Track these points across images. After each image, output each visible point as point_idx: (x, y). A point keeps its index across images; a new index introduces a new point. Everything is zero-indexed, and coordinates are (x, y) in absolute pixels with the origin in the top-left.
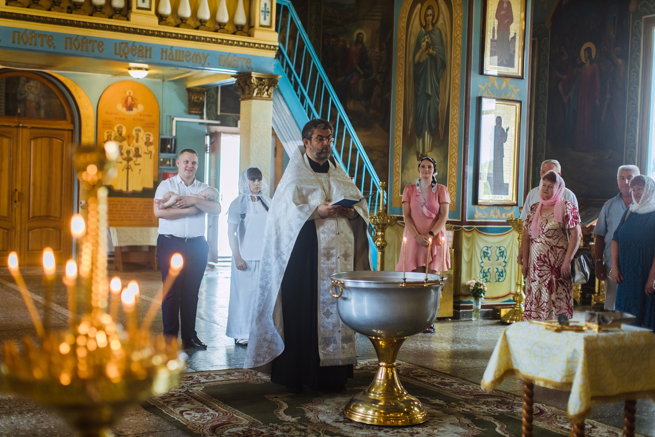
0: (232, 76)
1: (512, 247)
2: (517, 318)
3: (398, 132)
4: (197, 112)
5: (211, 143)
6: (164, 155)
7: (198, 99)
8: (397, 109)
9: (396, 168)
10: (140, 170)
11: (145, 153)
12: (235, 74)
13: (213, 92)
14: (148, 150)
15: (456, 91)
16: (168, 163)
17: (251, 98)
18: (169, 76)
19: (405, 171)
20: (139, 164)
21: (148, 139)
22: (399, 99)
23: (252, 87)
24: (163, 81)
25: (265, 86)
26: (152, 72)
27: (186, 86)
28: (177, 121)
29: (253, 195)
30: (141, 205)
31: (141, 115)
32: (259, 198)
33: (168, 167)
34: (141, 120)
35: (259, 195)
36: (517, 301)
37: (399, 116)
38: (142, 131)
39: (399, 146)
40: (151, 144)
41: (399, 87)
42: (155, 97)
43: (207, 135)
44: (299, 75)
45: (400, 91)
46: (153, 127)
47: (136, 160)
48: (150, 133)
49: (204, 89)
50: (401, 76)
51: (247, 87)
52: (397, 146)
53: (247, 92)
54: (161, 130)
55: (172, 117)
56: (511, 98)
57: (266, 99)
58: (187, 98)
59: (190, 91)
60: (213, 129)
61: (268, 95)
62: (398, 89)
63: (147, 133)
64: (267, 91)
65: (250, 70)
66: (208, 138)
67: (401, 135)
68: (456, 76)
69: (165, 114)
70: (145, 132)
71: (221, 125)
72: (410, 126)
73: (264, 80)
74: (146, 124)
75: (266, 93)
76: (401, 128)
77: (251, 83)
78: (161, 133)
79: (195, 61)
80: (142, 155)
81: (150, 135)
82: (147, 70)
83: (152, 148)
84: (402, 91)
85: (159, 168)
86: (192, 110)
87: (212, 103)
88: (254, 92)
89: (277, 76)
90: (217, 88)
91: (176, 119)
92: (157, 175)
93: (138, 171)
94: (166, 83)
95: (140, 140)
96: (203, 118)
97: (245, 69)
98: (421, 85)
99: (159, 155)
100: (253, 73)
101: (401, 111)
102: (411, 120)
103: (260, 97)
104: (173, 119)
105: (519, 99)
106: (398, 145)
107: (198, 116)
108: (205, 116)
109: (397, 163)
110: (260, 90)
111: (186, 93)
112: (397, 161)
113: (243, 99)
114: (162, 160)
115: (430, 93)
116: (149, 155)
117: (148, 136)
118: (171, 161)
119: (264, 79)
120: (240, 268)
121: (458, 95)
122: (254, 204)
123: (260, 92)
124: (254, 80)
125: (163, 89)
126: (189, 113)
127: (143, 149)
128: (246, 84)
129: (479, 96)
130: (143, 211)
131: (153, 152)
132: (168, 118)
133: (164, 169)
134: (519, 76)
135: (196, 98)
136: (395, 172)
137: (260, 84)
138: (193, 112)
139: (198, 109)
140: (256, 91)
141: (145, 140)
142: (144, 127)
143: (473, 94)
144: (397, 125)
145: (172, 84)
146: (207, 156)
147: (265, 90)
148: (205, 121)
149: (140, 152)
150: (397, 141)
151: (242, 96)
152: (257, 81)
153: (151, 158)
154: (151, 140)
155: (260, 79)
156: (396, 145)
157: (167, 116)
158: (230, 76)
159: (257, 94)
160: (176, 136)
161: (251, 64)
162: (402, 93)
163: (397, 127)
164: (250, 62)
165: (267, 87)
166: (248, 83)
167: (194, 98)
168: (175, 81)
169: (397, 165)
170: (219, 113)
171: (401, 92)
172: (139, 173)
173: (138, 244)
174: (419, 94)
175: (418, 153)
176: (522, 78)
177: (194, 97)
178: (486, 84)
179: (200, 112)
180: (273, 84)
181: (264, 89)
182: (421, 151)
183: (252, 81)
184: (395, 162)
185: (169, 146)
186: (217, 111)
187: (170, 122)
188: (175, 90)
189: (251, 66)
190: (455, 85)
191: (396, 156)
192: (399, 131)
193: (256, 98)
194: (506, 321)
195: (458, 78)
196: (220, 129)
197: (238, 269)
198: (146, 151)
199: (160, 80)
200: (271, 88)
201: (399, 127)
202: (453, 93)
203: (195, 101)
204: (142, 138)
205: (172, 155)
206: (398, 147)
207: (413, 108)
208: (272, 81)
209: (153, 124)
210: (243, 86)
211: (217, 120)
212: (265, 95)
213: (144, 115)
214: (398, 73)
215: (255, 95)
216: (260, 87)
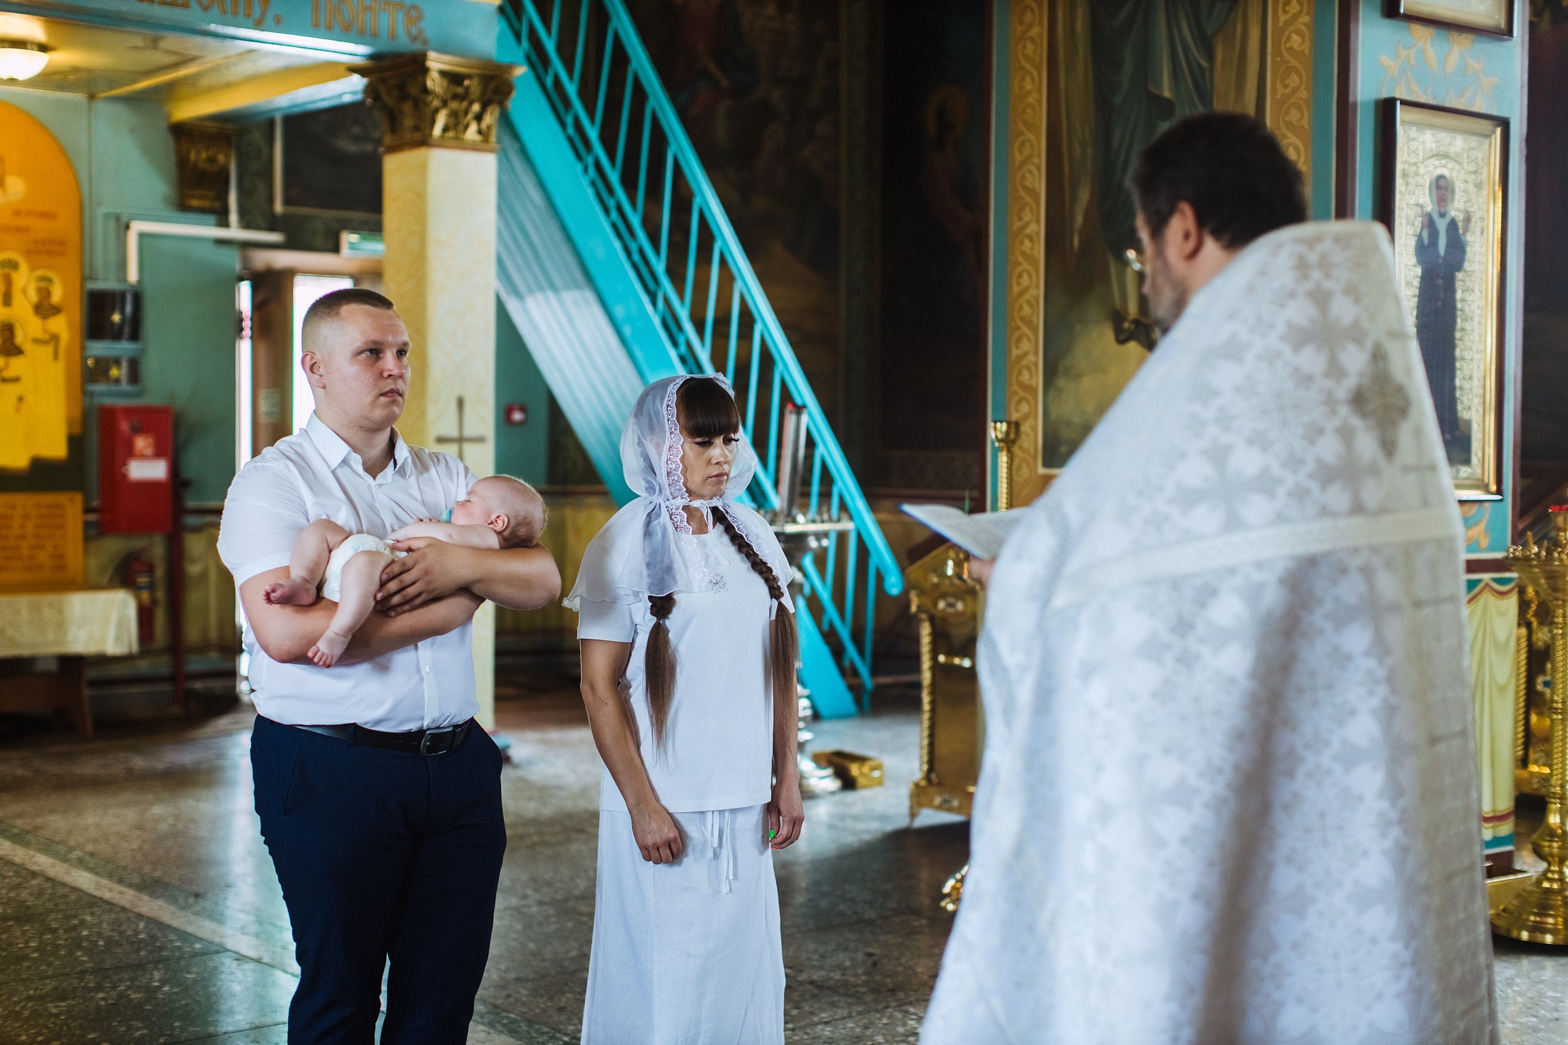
0: (353, 69)
1: (1482, 650)
2: (1555, 924)
3: (1027, 243)
4: (206, 204)
5: (256, 307)
6: (100, 348)
7: (212, 160)
8: (1018, 158)
9: (1020, 373)
10: (20, 399)
11: (37, 341)
12: (359, 61)
13: (257, 137)
14: (45, 331)
15: (1294, 80)
16: (114, 372)
17: (423, 141)
18: (113, 79)
19: (1061, 382)
20: (16, 380)
21: (45, 293)
22: (1025, 123)
23: (427, 104)
24: (92, 97)
25: (471, 104)
26: (64, 57)
27: (168, 116)
28: (142, 236)
29: (696, 503)
30: (26, 517)
31: (17, 213)
32: (719, 516)
33: (114, 388)
34: (19, 230)
35: (716, 502)
36: (1552, 856)
37: (1028, 183)
38: (24, 267)
39: (1032, 292)
40: (56, 310)
41: (1023, 79)
42: (64, 153)
43: (241, 279)
44: (569, 67)
45: (1029, 92)
46: (62, 254)
47: (7, 366)
48: (51, 275)
49: (229, 126)
50: (1032, 40)
51: (407, 107)
52: (1021, 294)
53: (408, 122)
54: (87, 259)
55: (124, 219)
56: (1475, 109)
57: (474, 148)
58: (173, 159)
59: (181, 132)
60: (263, 259)
61: (480, 132)
62: (1021, 88)
63: (40, 273)
64: (479, 118)
65: (417, 47)
66: (245, 290)
67: (1040, 251)
68: (1289, 23)
69: (101, 211)
70: (33, 268)
71: (289, 245)
72: (1079, 220)
73: (467, 83)
74: (36, 242)
75: (473, 127)
76: (1038, 228)
77: (425, 90)
78: (87, 271)
79: (229, 8)
80: (28, 347)
81: (50, 281)
82: (43, 48)
83: (58, 324)
84: (1039, 91)
85: (84, 392)
86: (194, 197)
87: (255, 176)
88: (433, 122)
89: (509, 67)
90: (271, 123)
91: (137, 227)
92: (77, 414)
93: (14, 400)
94: (102, 107)
95: (17, 296)
96: (224, 223)
97: (404, 43)
98: (1128, 66)
99: (83, 348)
100: (432, 55)
101: (1039, 169)
102: (1084, 196)
103: (456, 138)
104: (127, 227)
105: (1495, 113)
106: (1026, 290)
107: (212, 218)
108: (234, 218)
109: (1026, 354)
110: (454, 115)
111: (170, 142)
112: (1025, 346)
113: (394, 149)
114: (90, 362)
115: (1167, 94)
116: (49, 350)
117: (43, 284)
118: (125, 364)
119: (469, 77)
120: (655, 854)
121: (1304, 94)
122: (703, 545)
123: (456, 124)
124: (434, 82)
125: (89, 127)
126: (183, 205)
127: (29, 327)
128: (403, 96)
129: (1385, 94)
130: (37, 536)
131: (65, 337)
132: (112, 224)
133: (102, 394)
134: (1500, 29)
135: (204, 155)
136: (1015, 388)
137: (455, 97)
138: (195, 203)
139: (210, 194)
140: (441, 120)
141: (34, 297)
142: (29, 253)
143: (1366, 89)
144: (1020, 219)
145: (122, 112)
146: (245, 349)
147: (470, 116)
148: (235, 232)
149: (19, 339)
150: (1020, 276)
151: (388, 139)
152: (445, 83)
153: (56, 357)
154: (57, 295)
155: (453, 78)
156: (1016, 289)
157: (107, 216)
158: (342, 69)
159: (446, 129)
160: (140, 281)
161: (422, 24)
162: (1039, 102)
163: (1017, 224)
164: (420, 17)
165: (476, 107)
166: (413, 90)
167: (199, 156)
168: (133, 100)
169: (1025, 362)
170: (279, 207)
171: (1035, 95)
172: (18, 410)
173: (26, 652)
174: (1117, 100)
175: (1117, 318)
176: (1509, 32)
177: (198, 153)
178: (1404, 53)
179: (217, 205)
180: (497, 97)
181: (466, 113)
182: (1133, 309)
183: (429, 84)
184: (1015, 352)
185: (116, 318)
186: (271, 200)
187: (118, 236)
188: (133, 131)
189: (421, 31)
190: (1287, 57)
191: (1018, 328)
192: (1031, 238)
193: (441, 144)
194: (1514, 934)
195: (1299, 32)
196: (283, 259)
197: (647, 858)
198: (39, 335)
199: (79, 97)
200: (490, 109)
201: (1027, 224)
202: (1279, 85)
203: (202, 165)
204: (24, 291)
205: (124, 348)
206: (1027, 296)
207: (1089, 151)
208: (493, 85)
209: (61, 243)
210: (389, 101)
211: (272, 228)
212: (472, 133)
213: (28, 214)
214: (1019, 29)
215: (437, 130)
216: (454, 105)
